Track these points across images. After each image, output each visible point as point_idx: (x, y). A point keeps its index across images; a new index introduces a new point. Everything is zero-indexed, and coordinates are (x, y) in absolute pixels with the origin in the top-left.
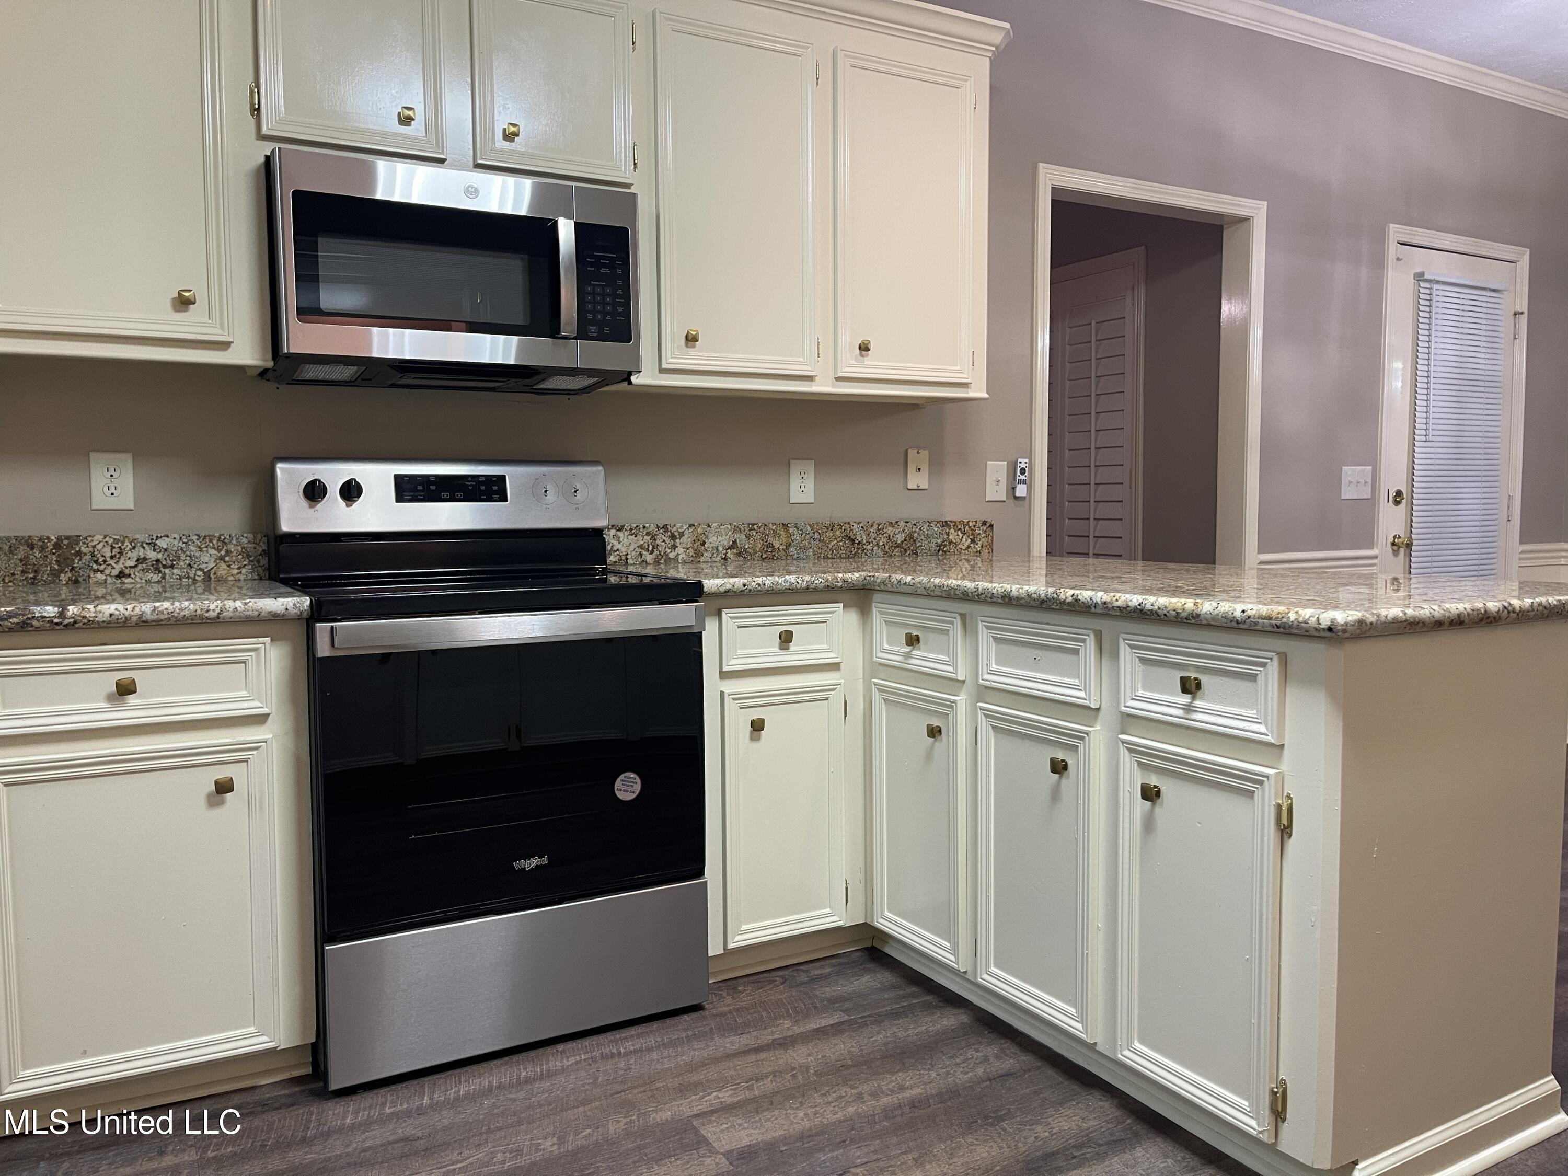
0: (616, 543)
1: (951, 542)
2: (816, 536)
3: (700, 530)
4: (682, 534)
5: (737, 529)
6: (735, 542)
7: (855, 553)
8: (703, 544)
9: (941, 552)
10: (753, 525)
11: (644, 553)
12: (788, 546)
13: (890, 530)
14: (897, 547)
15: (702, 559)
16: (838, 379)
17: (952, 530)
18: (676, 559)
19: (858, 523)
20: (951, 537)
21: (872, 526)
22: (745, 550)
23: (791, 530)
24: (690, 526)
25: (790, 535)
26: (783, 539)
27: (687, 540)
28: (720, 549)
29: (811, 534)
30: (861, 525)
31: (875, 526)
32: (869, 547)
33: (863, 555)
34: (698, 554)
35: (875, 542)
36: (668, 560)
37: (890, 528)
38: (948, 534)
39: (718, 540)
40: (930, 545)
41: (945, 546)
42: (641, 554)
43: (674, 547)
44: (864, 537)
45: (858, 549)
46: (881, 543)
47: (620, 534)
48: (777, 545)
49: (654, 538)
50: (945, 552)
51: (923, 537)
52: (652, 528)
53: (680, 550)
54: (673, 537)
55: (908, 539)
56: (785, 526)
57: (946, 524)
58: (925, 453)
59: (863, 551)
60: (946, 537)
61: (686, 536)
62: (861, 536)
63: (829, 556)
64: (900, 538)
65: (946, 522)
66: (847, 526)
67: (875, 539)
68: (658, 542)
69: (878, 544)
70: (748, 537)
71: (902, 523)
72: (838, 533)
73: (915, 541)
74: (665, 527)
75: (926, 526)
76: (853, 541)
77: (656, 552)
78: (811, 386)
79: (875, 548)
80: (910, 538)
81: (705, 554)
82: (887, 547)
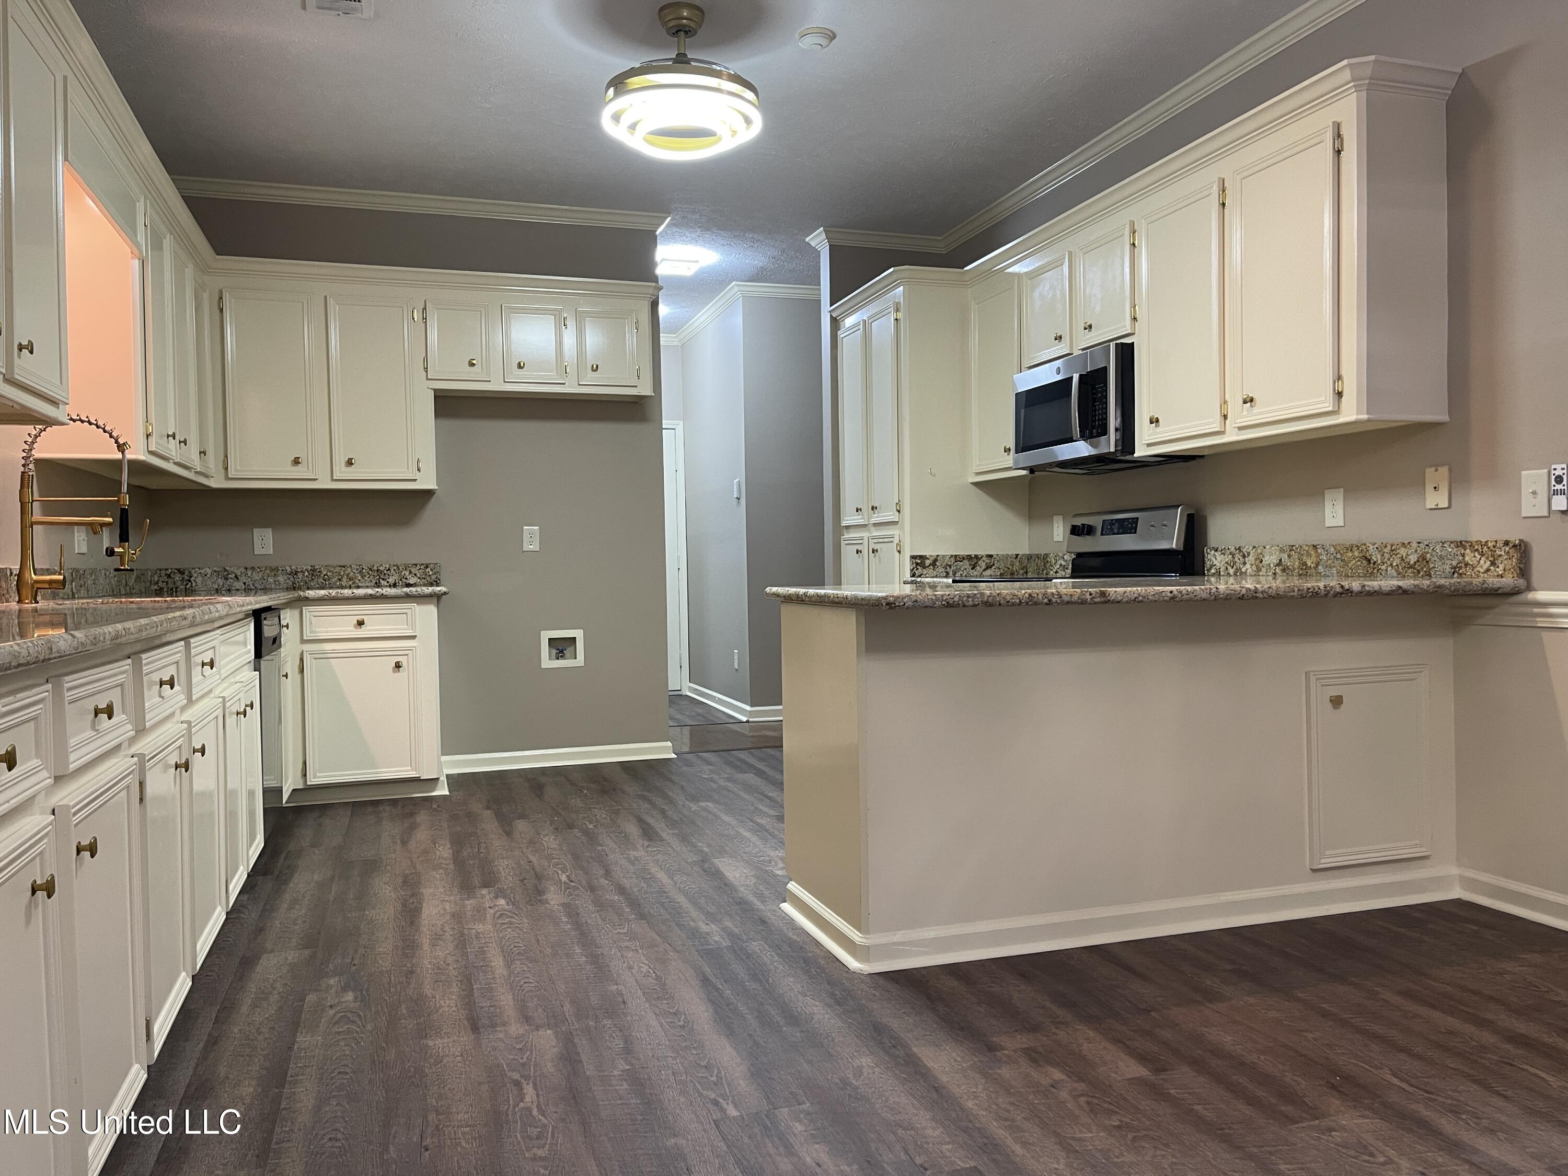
0: (1214, 560)
1: (1467, 565)
2: (1339, 556)
3: (1259, 551)
4: (1249, 554)
5: (1282, 550)
6: (1281, 560)
7: (1371, 573)
8: (1261, 562)
9: (1456, 575)
10: (1293, 546)
11: (1229, 567)
12: (1317, 565)
13: (1403, 552)
14: (1411, 567)
15: (1261, 573)
16: (1240, 428)
17: (1468, 551)
18: (1246, 572)
19: (1374, 544)
20: (1467, 558)
21: (1386, 546)
22: (1288, 567)
23: (1319, 551)
24: (1254, 547)
25: (1318, 555)
26: (1314, 559)
27: (1251, 559)
28: (1272, 565)
29: (1335, 554)
30: (1376, 546)
31: (1389, 547)
32: (1384, 567)
33: (1379, 575)
34: (1259, 570)
35: (1389, 563)
36: (1242, 573)
37: (1403, 549)
38: (1463, 555)
39: (1271, 559)
40: (1444, 566)
41: (1460, 568)
42: (1227, 569)
43: (1245, 563)
44: (1379, 557)
45: (1374, 568)
46: (1394, 564)
47: (1216, 553)
48: (1309, 564)
49: (1233, 555)
50: (1461, 574)
51: (1435, 558)
52: (1233, 549)
53: (1248, 566)
54: (1244, 556)
55: (1420, 560)
56: (1315, 547)
57: (1460, 544)
58: (1444, 471)
59: (1378, 570)
60: (1461, 558)
61: (1251, 555)
62: (1376, 557)
63: (1350, 575)
64: (1413, 559)
65: (1461, 542)
66: (1364, 547)
67: (1389, 559)
68: (1236, 559)
69: (1391, 565)
70: (1289, 556)
71: (1414, 545)
72: (1356, 554)
73: (1427, 562)
74: (1239, 548)
75: (1438, 547)
76: (1369, 561)
77: (1235, 567)
78: (1223, 438)
79: (1389, 568)
80: (1423, 558)
81: (1263, 569)
82: (1400, 568)
